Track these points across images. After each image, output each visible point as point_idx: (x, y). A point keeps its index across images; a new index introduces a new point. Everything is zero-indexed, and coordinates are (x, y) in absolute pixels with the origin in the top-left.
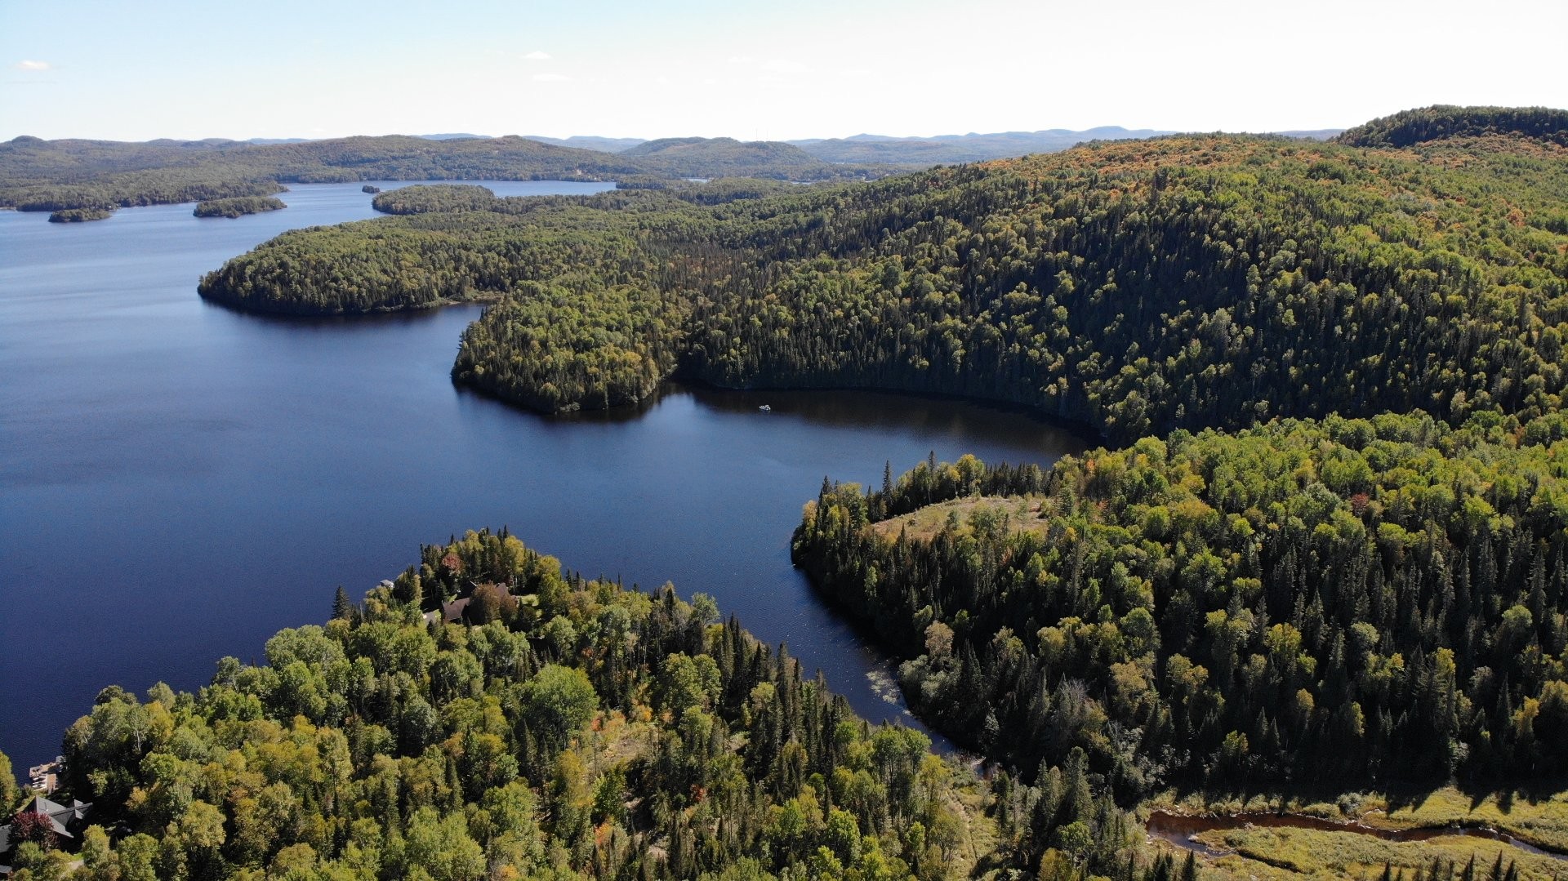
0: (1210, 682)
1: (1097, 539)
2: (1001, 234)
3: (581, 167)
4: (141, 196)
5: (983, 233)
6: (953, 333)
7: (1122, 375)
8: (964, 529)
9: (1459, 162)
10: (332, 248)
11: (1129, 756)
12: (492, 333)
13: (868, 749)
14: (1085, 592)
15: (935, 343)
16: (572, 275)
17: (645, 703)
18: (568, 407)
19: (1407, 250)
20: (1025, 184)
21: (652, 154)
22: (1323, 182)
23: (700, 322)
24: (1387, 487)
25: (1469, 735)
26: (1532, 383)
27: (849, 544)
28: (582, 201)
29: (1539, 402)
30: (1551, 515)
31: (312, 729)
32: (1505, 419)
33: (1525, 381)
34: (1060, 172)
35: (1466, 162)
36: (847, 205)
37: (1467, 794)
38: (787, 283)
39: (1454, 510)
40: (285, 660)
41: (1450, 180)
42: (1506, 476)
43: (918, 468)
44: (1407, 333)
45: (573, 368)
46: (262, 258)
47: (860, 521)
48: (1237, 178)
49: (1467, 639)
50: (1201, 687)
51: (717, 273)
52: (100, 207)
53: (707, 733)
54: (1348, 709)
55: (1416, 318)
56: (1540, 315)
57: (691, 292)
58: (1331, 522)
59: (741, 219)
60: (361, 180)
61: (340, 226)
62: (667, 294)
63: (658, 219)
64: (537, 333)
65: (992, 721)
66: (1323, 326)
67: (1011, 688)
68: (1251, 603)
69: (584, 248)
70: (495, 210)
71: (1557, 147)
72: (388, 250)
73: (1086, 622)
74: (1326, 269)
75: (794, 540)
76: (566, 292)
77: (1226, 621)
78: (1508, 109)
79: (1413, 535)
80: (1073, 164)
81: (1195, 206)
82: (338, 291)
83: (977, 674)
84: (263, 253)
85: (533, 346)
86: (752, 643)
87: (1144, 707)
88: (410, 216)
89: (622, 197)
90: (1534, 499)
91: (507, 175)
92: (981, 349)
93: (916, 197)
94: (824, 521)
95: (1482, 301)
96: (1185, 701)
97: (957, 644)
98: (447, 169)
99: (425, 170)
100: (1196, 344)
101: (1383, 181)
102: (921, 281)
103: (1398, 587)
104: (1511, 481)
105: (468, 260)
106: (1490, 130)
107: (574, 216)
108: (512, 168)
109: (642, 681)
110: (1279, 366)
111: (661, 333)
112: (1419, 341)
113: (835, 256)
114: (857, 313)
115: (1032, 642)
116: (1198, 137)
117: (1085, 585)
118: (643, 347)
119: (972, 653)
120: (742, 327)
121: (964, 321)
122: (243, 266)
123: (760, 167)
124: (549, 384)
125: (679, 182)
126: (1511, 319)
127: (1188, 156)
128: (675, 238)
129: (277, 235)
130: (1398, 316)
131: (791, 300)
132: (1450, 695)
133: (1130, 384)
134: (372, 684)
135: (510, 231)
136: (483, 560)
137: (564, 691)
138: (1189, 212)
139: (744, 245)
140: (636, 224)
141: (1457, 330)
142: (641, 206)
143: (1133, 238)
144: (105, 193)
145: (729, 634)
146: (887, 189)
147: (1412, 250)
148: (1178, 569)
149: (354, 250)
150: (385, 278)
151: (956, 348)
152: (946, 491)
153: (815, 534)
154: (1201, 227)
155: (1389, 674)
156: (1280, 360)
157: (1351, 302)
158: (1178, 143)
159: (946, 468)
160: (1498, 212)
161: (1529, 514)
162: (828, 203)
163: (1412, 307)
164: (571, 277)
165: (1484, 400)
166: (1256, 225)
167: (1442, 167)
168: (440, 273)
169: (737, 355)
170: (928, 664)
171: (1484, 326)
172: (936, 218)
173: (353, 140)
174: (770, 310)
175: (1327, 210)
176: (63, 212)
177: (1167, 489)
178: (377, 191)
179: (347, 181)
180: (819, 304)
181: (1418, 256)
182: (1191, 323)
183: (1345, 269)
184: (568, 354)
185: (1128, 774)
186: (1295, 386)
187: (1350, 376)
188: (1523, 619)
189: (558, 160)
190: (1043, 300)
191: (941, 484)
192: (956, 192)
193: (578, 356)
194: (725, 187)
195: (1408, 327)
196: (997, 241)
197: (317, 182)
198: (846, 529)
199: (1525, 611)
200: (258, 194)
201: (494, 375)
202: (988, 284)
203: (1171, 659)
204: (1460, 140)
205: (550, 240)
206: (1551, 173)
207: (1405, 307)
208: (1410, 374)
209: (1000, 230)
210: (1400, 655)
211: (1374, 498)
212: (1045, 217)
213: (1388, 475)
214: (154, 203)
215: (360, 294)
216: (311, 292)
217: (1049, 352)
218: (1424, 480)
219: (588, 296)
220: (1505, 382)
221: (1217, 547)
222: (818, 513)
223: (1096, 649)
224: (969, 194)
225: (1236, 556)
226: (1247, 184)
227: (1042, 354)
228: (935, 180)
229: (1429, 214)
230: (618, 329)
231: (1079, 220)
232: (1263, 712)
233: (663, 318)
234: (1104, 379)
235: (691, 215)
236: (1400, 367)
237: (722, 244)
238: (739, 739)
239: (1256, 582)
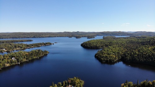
3: (127, 34)
16: (115, 46)
18: (104, 61)
23: (125, 53)
28: (124, 38)
38: (139, 48)
43: (144, 81)
59: (141, 40)
64: (105, 52)
70: (114, 38)
89: (129, 37)
105: (105, 43)
108: (119, 34)
111: (120, 54)
114: (148, 54)
118: (117, 55)
120: (130, 54)
124: (102, 58)
125: (137, 36)
131: (139, 51)
159: (150, 82)
162: (153, 39)
168: (102, 45)
174: (135, 52)
176: (77, 37)
179: (102, 35)
180: (143, 52)
193: (107, 55)
194: (142, 36)
200: (94, 37)
201: (98, 56)
215: (93, 46)
216: (88, 46)
230: (114, 53)
235: (135, 40)
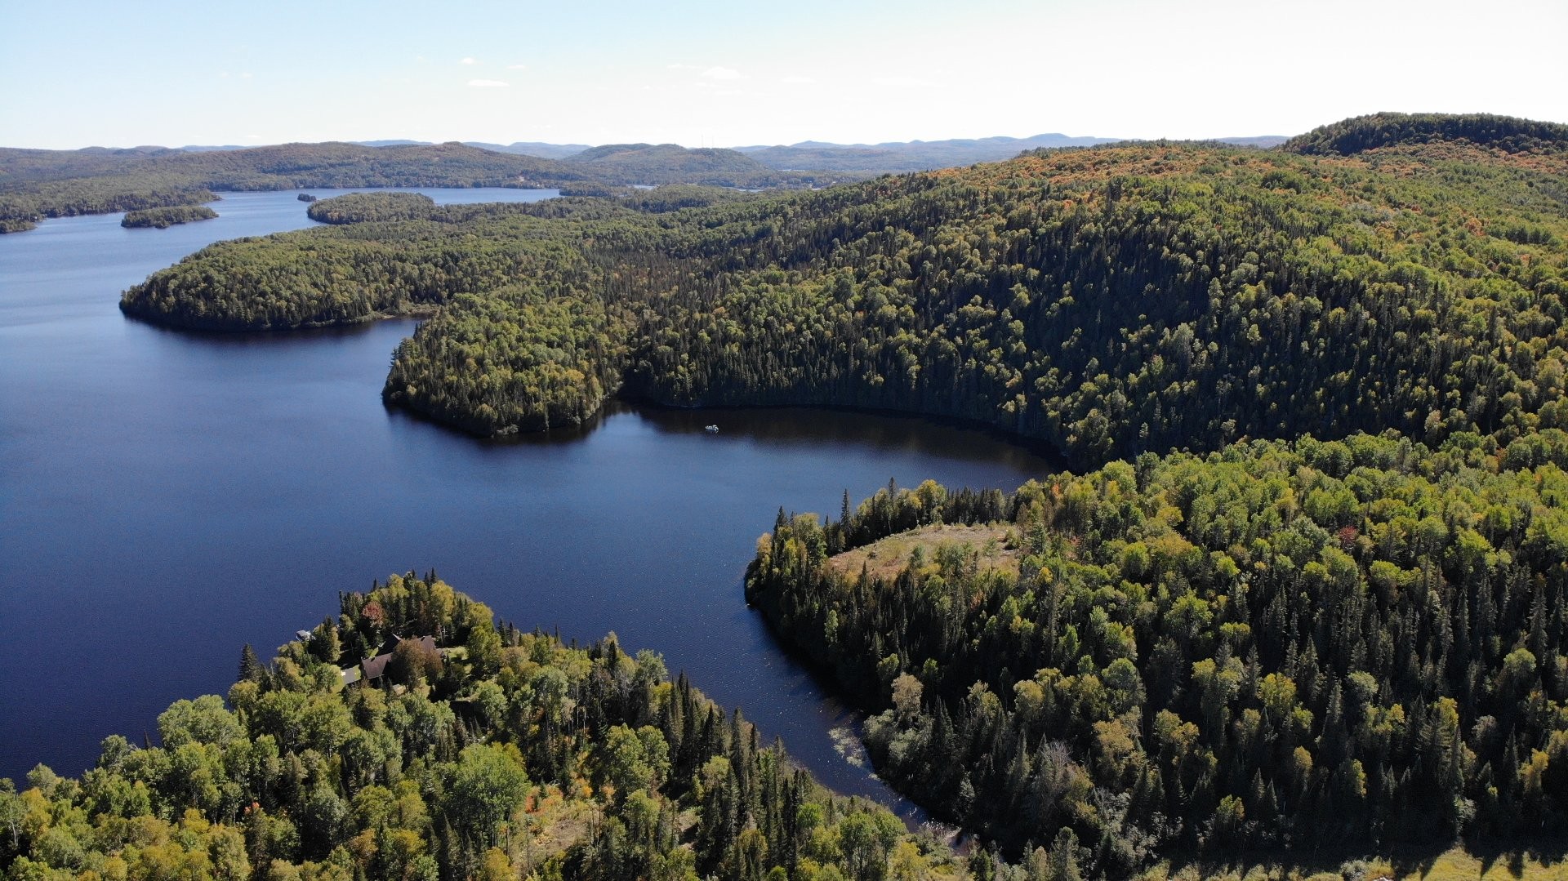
0: (1202, 741)
1: (1073, 579)
2: (954, 245)
3: (524, 173)
4: (68, 206)
5: (936, 244)
6: (908, 348)
7: (1082, 392)
8: (930, 567)
9: (1408, 170)
10: (261, 261)
11: (1117, 826)
12: (425, 351)
13: (835, 834)
14: (1062, 640)
15: (890, 357)
16: (514, 289)
17: (584, 776)
18: (506, 430)
19: (1372, 262)
20: (976, 194)
21: (597, 160)
22: (1277, 191)
23: (646, 337)
24: (1378, 518)
25: (1475, 791)
26: (1508, 401)
27: (807, 582)
28: (524, 209)
29: (1517, 422)
30: (1548, 548)
31: (205, 824)
32: (1483, 440)
33: (1501, 399)
34: (1011, 182)
35: (1415, 170)
36: (796, 215)
37: (1475, 856)
38: (736, 296)
39: (1448, 544)
40: (178, 740)
41: (1404, 189)
42: (1498, 506)
43: (878, 496)
44: (1376, 348)
45: (510, 387)
46: (186, 271)
47: (818, 557)
48: (1193, 188)
49: (1469, 686)
50: (1192, 747)
51: (663, 284)
52: (26, 218)
53: (653, 820)
54: (1348, 767)
55: (1384, 333)
56: (1512, 329)
57: (636, 304)
58: (1319, 559)
59: (688, 228)
60: (297, 188)
61: (272, 237)
62: (612, 307)
63: (602, 227)
64: (473, 350)
65: (967, 787)
66: (1290, 341)
67: (988, 750)
68: (1241, 651)
69: (524, 258)
70: (433, 218)
71: (1504, 153)
72: (319, 262)
73: (1066, 675)
74: (1290, 282)
75: (748, 577)
76: (505, 305)
77: (1215, 672)
78: (1454, 116)
79: (1407, 573)
80: (1023, 173)
81: (1152, 217)
82: (265, 305)
83: (950, 734)
84: (188, 266)
85: (470, 364)
86: (705, 703)
87: (1131, 769)
88: (345, 226)
89: (565, 205)
90: (1529, 531)
91: (448, 182)
92: (937, 366)
93: (865, 207)
94: (780, 556)
95: (1451, 315)
96: (1174, 761)
97: (927, 697)
98: (387, 177)
99: (363, 177)
100: (1158, 361)
101: (1337, 190)
102: (874, 294)
103: (1394, 630)
104: (1505, 512)
105: (403, 271)
106: (1436, 137)
107: (515, 224)
108: (453, 175)
109: (581, 749)
110: (1245, 384)
111: (606, 351)
112: (1389, 357)
113: (784, 266)
114: (809, 328)
115: (1008, 698)
116: (1146, 145)
117: (1062, 633)
118: (585, 363)
119: (944, 712)
120: (691, 342)
121: (919, 335)
122: (167, 279)
123: (707, 174)
124: (484, 405)
125: (624, 189)
126: (1482, 334)
127: (1139, 165)
128: (621, 248)
129: (204, 246)
130: (1366, 332)
131: (740, 314)
132: (1454, 749)
133: (1091, 401)
134: (275, 765)
135: (448, 241)
136: (409, 607)
137: (490, 777)
138: (1146, 223)
139: (691, 255)
140: (580, 233)
141: (1428, 345)
142: (584, 214)
143: (1088, 251)
144: (31, 203)
145: (679, 695)
146: (836, 198)
147: (1377, 262)
148: (1161, 613)
149: (283, 263)
150: (315, 292)
151: (911, 363)
152: (908, 520)
153: (770, 571)
154: (1159, 239)
155: (1390, 728)
156: (1245, 377)
157: (1318, 316)
158: (1129, 152)
159: (907, 495)
160: (1456, 221)
161: (1523, 547)
162: (776, 212)
163: (1380, 322)
164: (511, 289)
165: (1459, 420)
166: (1215, 237)
167: (1393, 175)
168: (373, 286)
169: (685, 372)
170: (896, 720)
171: (1455, 341)
172: (887, 228)
173: (288, 147)
174: (719, 324)
175: (1287, 222)
177: (1143, 521)
178: (313, 199)
179: (282, 189)
180: (771, 318)
181: (1383, 269)
182: (1152, 338)
183: (1309, 284)
184: (507, 373)
185: (1117, 847)
186: (1263, 404)
187: (1319, 393)
188: (1525, 664)
189: (501, 167)
190: (999, 314)
191: (902, 514)
192: (906, 202)
193: (516, 374)
194: (671, 194)
195: (1377, 342)
196: (950, 253)
197: (251, 190)
198: (804, 566)
199: (1529, 656)
200: (189, 203)
201: (427, 396)
202: (942, 297)
203: (1159, 715)
204: (1406, 147)
205: (489, 250)
206: (1500, 179)
207: (1373, 321)
208: (1381, 392)
209: (953, 241)
210: (1400, 706)
211: (1363, 533)
212: (998, 229)
213: (1376, 506)
214: (82, 213)
215: (289, 310)
216: (237, 307)
217: (1007, 368)
218: (1413, 512)
219: (528, 310)
220: (1481, 399)
221: (1201, 589)
222: (773, 548)
223: (1077, 703)
224: (920, 203)
225: (1222, 599)
226: (1203, 194)
227: (998, 369)
228: (884, 189)
229: (1387, 223)
230: (559, 346)
231: (1034, 231)
232: (1259, 773)
233: (608, 333)
234: (1063, 396)
235: (636, 224)
236: (1370, 384)
237: (668, 253)
238: (689, 818)
239: (1245, 628)
